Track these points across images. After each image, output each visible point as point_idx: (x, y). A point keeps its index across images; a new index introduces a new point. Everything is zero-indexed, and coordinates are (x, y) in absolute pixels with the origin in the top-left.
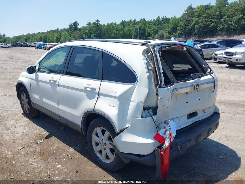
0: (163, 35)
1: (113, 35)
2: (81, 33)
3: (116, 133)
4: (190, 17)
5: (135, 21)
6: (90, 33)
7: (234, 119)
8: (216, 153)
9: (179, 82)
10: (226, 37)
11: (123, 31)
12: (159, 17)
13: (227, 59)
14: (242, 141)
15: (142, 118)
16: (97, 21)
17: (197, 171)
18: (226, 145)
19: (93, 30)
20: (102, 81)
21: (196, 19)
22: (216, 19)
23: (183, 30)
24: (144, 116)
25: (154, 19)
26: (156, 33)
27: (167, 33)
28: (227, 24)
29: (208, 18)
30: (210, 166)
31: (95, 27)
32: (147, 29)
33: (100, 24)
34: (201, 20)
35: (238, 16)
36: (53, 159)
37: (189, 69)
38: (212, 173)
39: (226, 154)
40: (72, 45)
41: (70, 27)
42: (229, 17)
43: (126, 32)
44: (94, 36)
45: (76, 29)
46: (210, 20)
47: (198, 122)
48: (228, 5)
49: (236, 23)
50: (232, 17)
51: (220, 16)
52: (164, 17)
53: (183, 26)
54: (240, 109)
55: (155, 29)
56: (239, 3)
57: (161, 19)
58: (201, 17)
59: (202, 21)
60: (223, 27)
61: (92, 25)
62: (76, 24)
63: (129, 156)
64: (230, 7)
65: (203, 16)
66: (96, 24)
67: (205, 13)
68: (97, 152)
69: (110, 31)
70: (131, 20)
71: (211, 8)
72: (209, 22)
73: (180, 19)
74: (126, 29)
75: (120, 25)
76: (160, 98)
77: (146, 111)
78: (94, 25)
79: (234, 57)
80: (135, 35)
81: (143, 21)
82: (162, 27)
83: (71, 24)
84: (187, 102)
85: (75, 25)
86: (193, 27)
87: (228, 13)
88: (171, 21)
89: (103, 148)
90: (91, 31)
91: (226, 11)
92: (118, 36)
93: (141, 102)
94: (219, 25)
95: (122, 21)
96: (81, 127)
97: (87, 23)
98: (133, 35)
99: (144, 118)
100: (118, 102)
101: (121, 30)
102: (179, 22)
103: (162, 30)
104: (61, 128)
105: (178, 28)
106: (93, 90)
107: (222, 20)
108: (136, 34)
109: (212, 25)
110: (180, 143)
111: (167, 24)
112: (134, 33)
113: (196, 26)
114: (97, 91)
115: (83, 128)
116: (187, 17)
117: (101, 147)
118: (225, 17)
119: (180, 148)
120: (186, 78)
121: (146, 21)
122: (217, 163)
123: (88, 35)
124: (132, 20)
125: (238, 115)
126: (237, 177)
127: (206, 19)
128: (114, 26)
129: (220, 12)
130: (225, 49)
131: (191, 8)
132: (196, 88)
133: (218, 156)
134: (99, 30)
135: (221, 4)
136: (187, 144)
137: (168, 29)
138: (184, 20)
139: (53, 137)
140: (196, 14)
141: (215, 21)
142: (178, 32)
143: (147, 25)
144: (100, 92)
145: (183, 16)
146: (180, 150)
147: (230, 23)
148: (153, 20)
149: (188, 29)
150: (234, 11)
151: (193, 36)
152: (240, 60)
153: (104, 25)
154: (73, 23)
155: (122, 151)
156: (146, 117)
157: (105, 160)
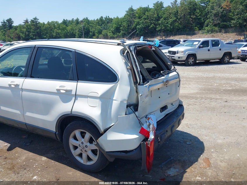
0: (107, 35)
1: (55, 34)
2: (17, 31)
3: (101, 133)
4: (132, 18)
5: (77, 20)
6: (28, 32)
7: (189, 110)
8: (183, 141)
9: (153, 79)
10: (164, 37)
11: (65, 30)
12: (102, 17)
13: (171, 57)
14: (200, 127)
15: (126, 115)
16: (35, 19)
17: (172, 158)
18: (189, 133)
19: (31, 29)
20: (78, 82)
21: (137, 20)
22: (155, 21)
23: (126, 30)
24: (128, 113)
25: (98, 19)
26: (100, 32)
27: (111, 33)
28: (164, 26)
29: (148, 19)
30: (181, 152)
31: (34, 25)
32: (91, 28)
33: (39, 23)
34: (141, 21)
35: (173, 19)
36: (25, 171)
37: (153, 67)
38: (185, 158)
39: (191, 140)
40: (35, 45)
41: (2, 25)
42: (165, 19)
43: (68, 31)
44: (33, 35)
45: (11, 27)
46: (150, 21)
47: (170, 114)
48: (164, 9)
49: (171, 25)
50: (168, 20)
51: (158, 18)
52: (107, 17)
53: (126, 26)
54: (192, 101)
55: (99, 29)
56: (172, 7)
57: (104, 19)
58: (142, 19)
59: (143, 23)
60: (161, 28)
61: (30, 23)
62: (10, 21)
63: (115, 154)
64: (166, 11)
65: (143, 17)
66: (35, 22)
67: (145, 15)
68: (76, 156)
69: (51, 30)
70: (73, 19)
71: (150, 10)
72: (149, 23)
73: (123, 20)
74: (69, 28)
75: (62, 23)
76: (140, 95)
77: (129, 108)
78: (33, 24)
79: (176, 55)
80: (78, 35)
81: (86, 21)
82: (105, 27)
83: (4, 21)
84: (159, 97)
85: (9, 23)
86: (135, 28)
87: (164, 16)
88: (114, 22)
89: (84, 151)
90: (29, 30)
91: (162, 14)
92: (61, 35)
93: (125, 100)
94: (157, 27)
95: (64, 19)
96: (56, 133)
97: (24, 21)
98: (77, 34)
99: (128, 115)
100: (100, 102)
101: (63, 29)
102: (121, 23)
103: (106, 30)
104: (24, 137)
105: (121, 28)
106: (68, 92)
107: (160, 22)
108: (80, 34)
109: (151, 26)
110: (159, 135)
111: (111, 24)
112: (77, 32)
113: (138, 26)
114: (73, 93)
115: (57, 133)
116: (129, 17)
117: (81, 150)
118: (162, 19)
119: (160, 139)
120: (157, 76)
121: (89, 21)
122: (186, 149)
123: (26, 34)
124: (75, 19)
125: (191, 106)
126: (204, 158)
127: (146, 21)
128: (56, 25)
129: (158, 15)
130: (168, 48)
131: (131, 10)
132: (166, 83)
133: (185, 142)
134: (38, 28)
135: (158, 7)
136: (166, 135)
137: (111, 29)
138: (126, 20)
139: (17, 148)
140: (137, 15)
141: (154, 23)
142: (122, 32)
143: (90, 24)
144: (77, 93)
145: (125, 17)
146: (160, 141)
147: (167, 25)
148: (96, 20)
149: (131, 29)
150: (169, 14)
151: (136, 36)
152: (181, 58)
153: (44, 23)
154: (6, 20)
155: (107, 150)
156: (129, 114)
157: (87, 162)
